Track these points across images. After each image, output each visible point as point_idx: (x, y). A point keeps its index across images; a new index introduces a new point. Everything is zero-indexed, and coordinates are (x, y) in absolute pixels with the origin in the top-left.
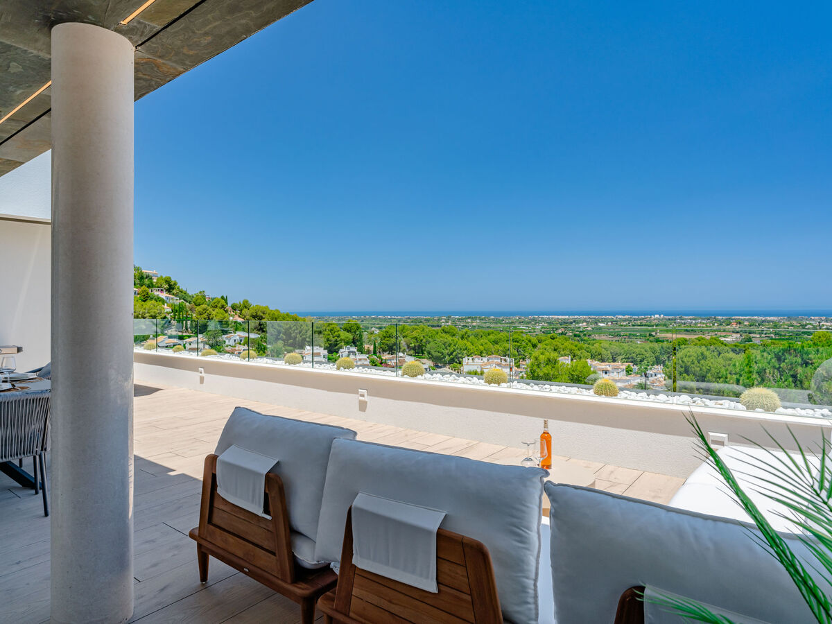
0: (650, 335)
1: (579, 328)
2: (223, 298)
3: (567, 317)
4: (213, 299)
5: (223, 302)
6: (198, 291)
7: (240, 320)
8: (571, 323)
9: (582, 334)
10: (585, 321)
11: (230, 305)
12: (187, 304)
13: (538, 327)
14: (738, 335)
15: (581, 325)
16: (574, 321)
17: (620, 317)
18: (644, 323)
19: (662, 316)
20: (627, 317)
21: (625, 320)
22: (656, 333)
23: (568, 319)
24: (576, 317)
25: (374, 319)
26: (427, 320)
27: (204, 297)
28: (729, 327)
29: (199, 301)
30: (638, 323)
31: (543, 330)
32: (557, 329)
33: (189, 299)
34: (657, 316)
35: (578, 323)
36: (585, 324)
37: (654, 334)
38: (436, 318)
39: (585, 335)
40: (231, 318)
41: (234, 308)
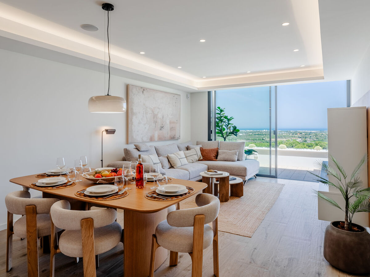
0: (263, 139)
14: (301, 139)
17: (248, 131)
18: (260, 134)
19: (267, 130)
20: (251, 131)
21: (251, 132)
22: (265, 138)
28: (296, 135)
30: (257, 133)
34: (264, 130)
37: (264, 139)
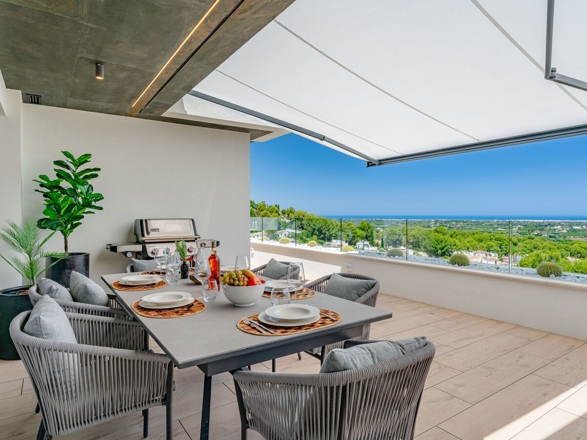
1: (555, 229)
2: (276, 206)
3: (542, 221)
4: (270, 207)
5: (277, 208)
6: (261, 202)
7: (288, 221)
8: (546, 226)
9: (557, 236)
10: (559, 224)
11: (281, 210)
12: (255, 210)
13: (515, 229)
15: (555, 227)
16: (549, 225)
23: (543, 223)
24: (550, 221)
25: (378, 221)
26: (420, 222)
27: (265, 205)
29: (262, 208)
31: (519, 231)
32: (532, 231)
33: (256, 207)
35: (553, 226)
36: (559, 227)
38: (427, 220)
39: (560, 236)
40: (282, 219)
41: (283, 213)
